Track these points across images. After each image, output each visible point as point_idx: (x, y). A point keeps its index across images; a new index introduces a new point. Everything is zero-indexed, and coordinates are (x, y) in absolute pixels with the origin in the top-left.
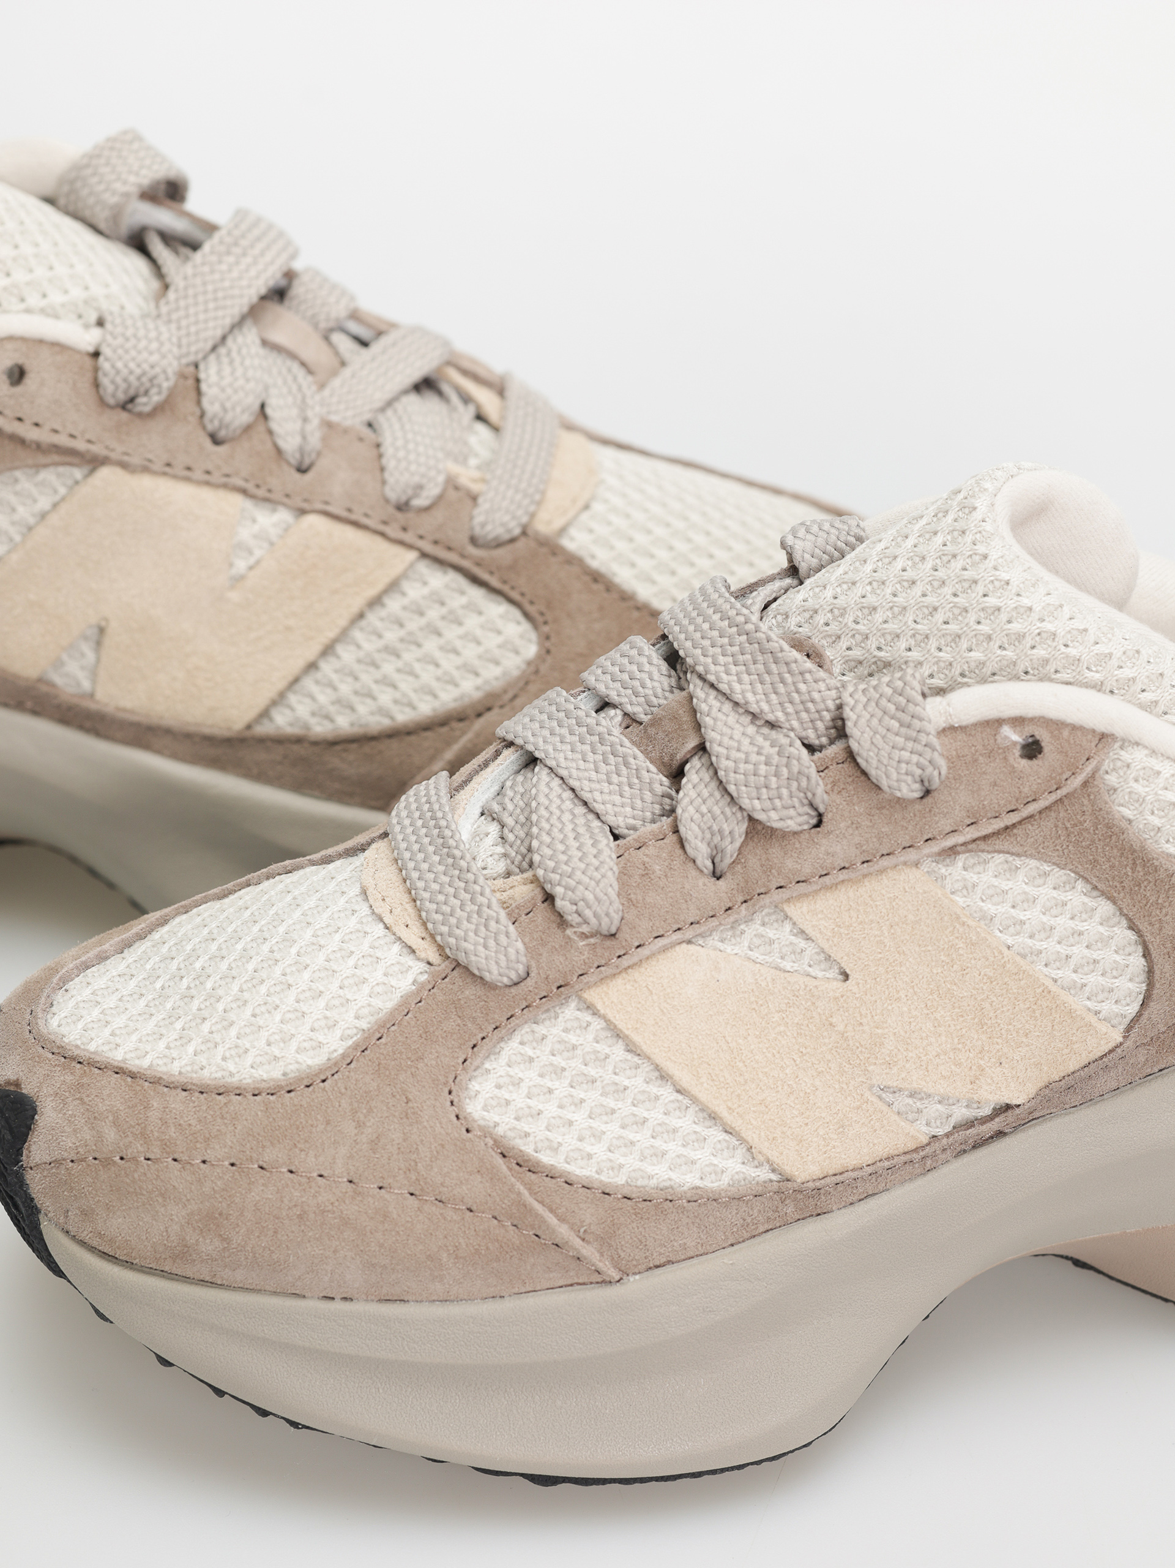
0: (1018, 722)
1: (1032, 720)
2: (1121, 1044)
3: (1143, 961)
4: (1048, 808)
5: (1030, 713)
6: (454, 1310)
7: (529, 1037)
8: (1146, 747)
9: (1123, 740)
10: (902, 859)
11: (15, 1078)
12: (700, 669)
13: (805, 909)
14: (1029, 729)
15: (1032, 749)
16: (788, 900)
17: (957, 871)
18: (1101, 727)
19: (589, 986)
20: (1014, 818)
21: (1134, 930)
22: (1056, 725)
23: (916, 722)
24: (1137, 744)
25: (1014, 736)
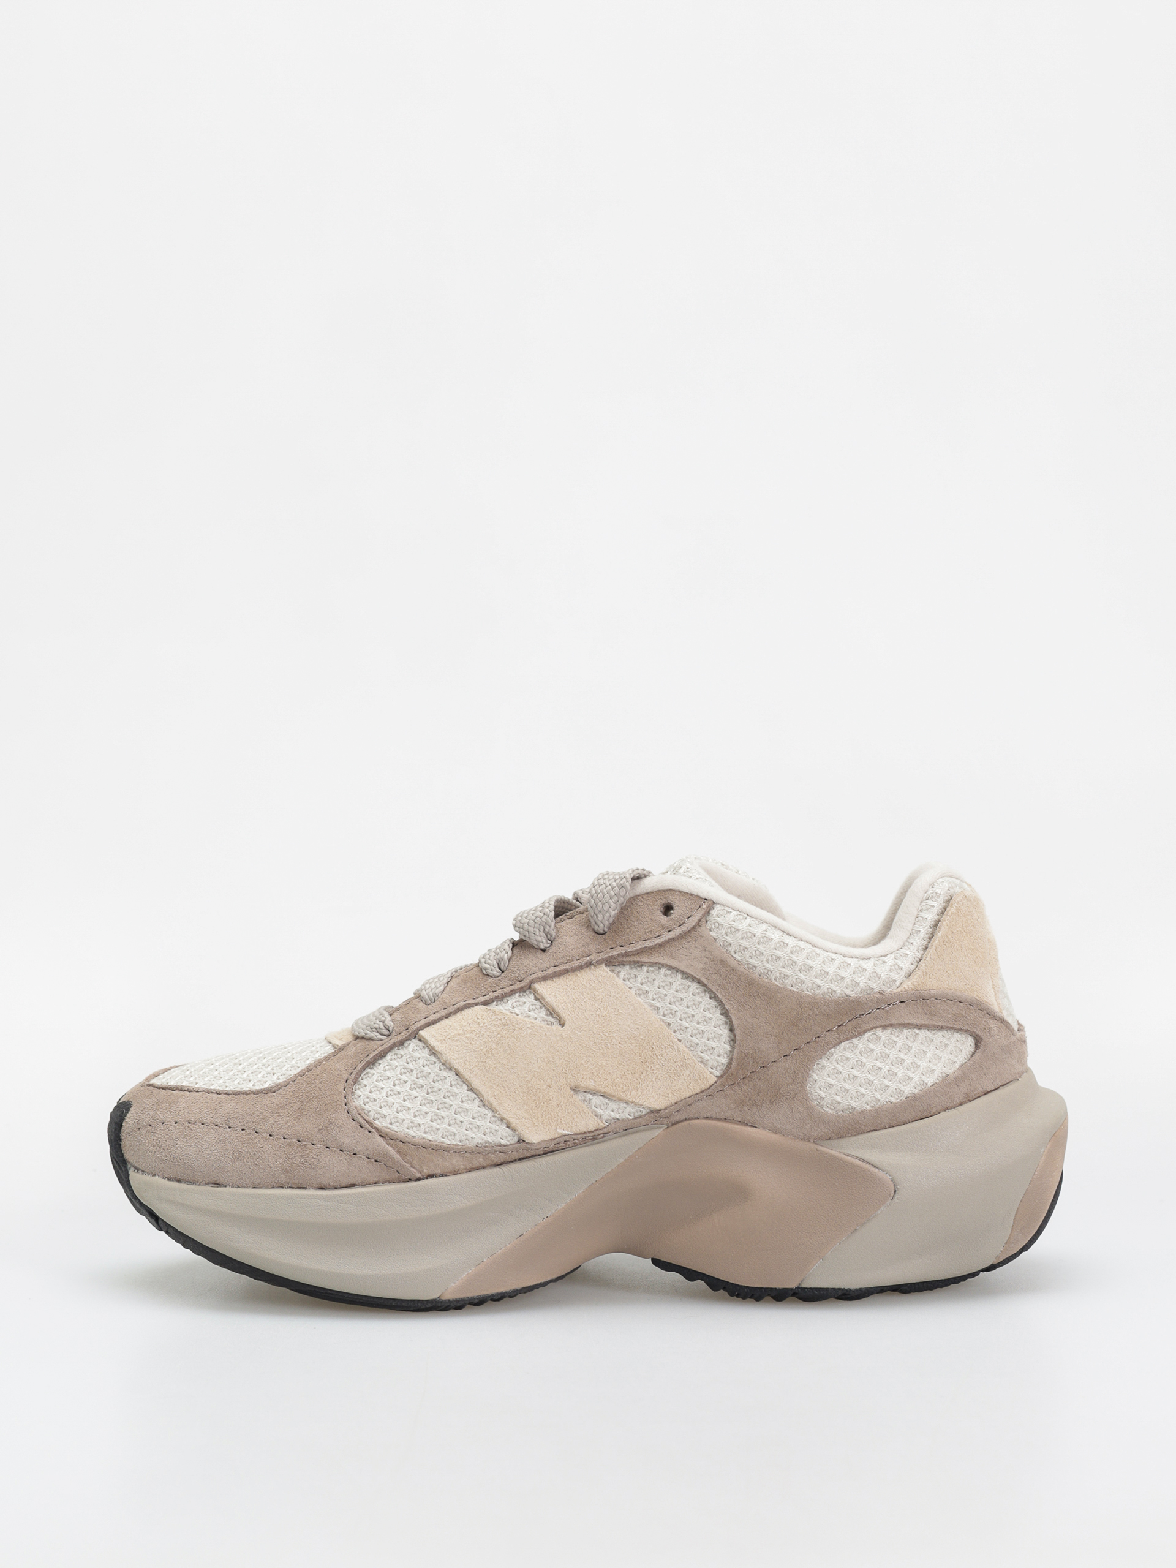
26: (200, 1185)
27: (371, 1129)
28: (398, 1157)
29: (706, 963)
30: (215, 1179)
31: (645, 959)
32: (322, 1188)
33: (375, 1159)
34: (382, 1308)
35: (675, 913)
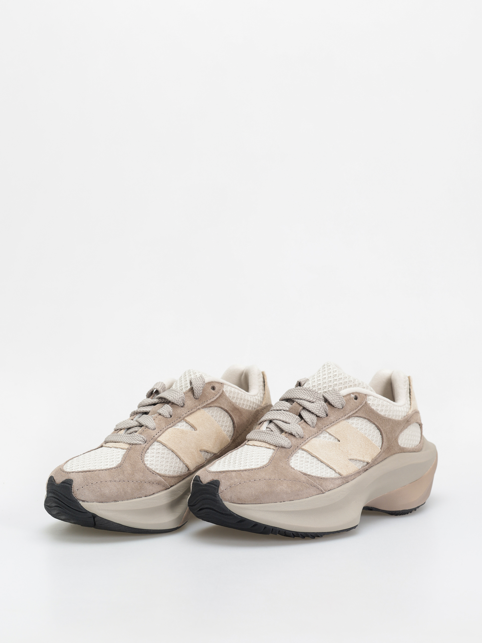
0: (353, 393)
1: (355, 393)
2: (381, 451)
3: (380, 435)
4: (361, 408)
5: (354, 392)
6: (300, 500)
7: (295, 456)
8: (372, 396)
9: (369, 395)
10: (342, 419)
11: (212, 479)
12: (295, 397)
13: (330, 430)
14: (355, 394)
15: (356, 398)
16: (327, 429)
17: (350, 421)
18: (365, 393)
19: (302, 446)
20: (357, 410)
21: (379, 430)
22: (359, 393)
23: (339, 394)
24: (371, 395)
25: (353, 396)
26: (110, 502)
27: (156, 474)
28: (164, 481)
29: (227, 404)
30: (115, 499)
31: (212, 405)
32: (146, 496)
33: (159, 483)
34: (164, 533)
35: (217, 389)
